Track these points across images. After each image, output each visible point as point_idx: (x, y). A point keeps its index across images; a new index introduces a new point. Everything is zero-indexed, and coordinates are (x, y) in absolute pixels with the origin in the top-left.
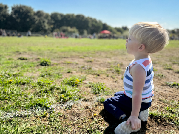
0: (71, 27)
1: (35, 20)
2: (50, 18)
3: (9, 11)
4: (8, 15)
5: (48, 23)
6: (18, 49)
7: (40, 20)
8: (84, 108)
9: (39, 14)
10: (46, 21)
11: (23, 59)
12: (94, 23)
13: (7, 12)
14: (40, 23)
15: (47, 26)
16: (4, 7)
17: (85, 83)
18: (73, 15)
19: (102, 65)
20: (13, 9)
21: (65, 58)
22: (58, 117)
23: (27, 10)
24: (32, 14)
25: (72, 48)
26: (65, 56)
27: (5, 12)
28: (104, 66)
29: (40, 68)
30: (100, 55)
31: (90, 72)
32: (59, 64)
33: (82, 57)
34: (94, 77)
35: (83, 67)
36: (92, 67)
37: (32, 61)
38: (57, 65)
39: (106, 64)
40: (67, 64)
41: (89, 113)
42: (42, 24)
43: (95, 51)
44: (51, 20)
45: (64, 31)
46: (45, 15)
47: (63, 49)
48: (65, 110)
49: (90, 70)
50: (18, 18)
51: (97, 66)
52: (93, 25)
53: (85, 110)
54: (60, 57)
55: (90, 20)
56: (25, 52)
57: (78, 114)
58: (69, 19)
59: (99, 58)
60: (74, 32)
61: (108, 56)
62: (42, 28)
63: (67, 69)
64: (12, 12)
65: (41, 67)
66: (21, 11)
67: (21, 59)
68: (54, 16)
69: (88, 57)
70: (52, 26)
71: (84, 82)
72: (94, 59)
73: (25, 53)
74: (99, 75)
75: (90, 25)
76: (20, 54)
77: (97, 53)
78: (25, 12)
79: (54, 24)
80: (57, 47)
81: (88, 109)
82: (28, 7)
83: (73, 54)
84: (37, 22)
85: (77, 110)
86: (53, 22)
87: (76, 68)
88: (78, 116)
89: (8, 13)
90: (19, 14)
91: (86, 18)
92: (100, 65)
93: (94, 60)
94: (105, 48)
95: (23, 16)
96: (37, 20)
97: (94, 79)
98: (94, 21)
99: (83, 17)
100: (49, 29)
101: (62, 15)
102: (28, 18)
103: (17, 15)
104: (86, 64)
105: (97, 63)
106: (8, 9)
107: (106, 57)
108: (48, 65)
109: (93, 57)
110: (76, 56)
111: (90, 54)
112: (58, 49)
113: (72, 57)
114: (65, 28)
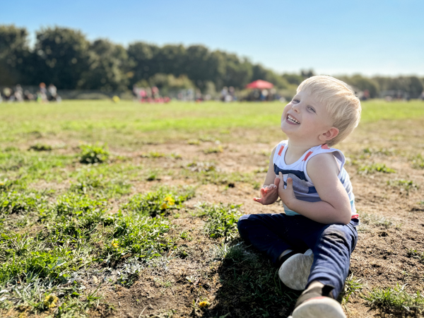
0: (177, 76)
1: (90, 61)
2: (125, 56)
3: (29, 41)
4: (27, 50)
5: (120, 67)
6: (38, 127)
7: (101, 61)
8: (173, 280)
9: (99, 46)
10: (117, 62)
11: (43, 149)
12: (232, 65)
13: (25, 45)
14: (102, 67)
15: (118, 75)
16: (18, 32)
17: (190, 206)
18: (180, 47)
19: (244, 160)
20: (39, 36)
21: (150, 144)
22: (87, 311)
23: (71, 38)
24: (84, 47)
25: (172, 121)
26: (153, 141)
27: (21, 45)
28: (249, 163)
29: (78, 169)
30: (241, 137)
31: (209, 178)
32: (130, 159)
33: (195, 141)
34: (218, 191)
35: (192, 165)
36: (217, 164)
37: (63, 154)
38: (124, 161)
39: (256, 156)
40: (150, 159)
41: (186, 298)
42: (107, 69)
43: (229, 128)
44: (128, 60)
45: (160, 86)
46: (113, 49)
47: (150, 125)
48: (115, 286)
49: (209, 173)
50: (50, 57)
51: (230, 162)
52: (229, 70)
53: (175, 288)
54: (137, 143)
55: (221, 58)
56: (53, 133)
57: (152, 300)
58: (170, 57)
59: (239, 144)
60: (183, 87)
61: (264, 138)
62: (107, 79)
63: (148, 170)
64: (36, 45)
65: (81, 168)
66: (58, 40)
67: (36, 148)
68: (136, 51)
69: (209, 141)
70: (130, 75)
71: (186, 203)
72: (225, 145)
73: (51, 136)
74: (232, 186)
75: (222, 70)
76: (40, 137)
77: (236, 131)
78: (66, 43)
79: (134, 69)
80: (138, 121)
81: (185, 283)
82: (73, 32)
83: (174, 135)
84: (94, 66)
85: (152, 289)
86: (132, 64)
87: (174, 168)
88: (151, 306)
89: (27, 48)
90: (52, 49)
91: (213, 54)
92: (238, 160)
93: (226, 148)
94: (258, 120)
95: (62, 53)
96: (94, 61)
97: (217, 194)
98: (233, 59)
99: (205, 51)
100: (122, 81)
101: (153, 48)
102: (73, 56)
103: (49, 51)
104: (202, 157)
105: (231, 154)
106: (27, 38)
107: (258, 141)
108: (100, 161)
109: (222, 142)
110: (181, 139)
111: (217, 135)
112: (139, 124)
113: (168, 142)
114: (160, 77)
